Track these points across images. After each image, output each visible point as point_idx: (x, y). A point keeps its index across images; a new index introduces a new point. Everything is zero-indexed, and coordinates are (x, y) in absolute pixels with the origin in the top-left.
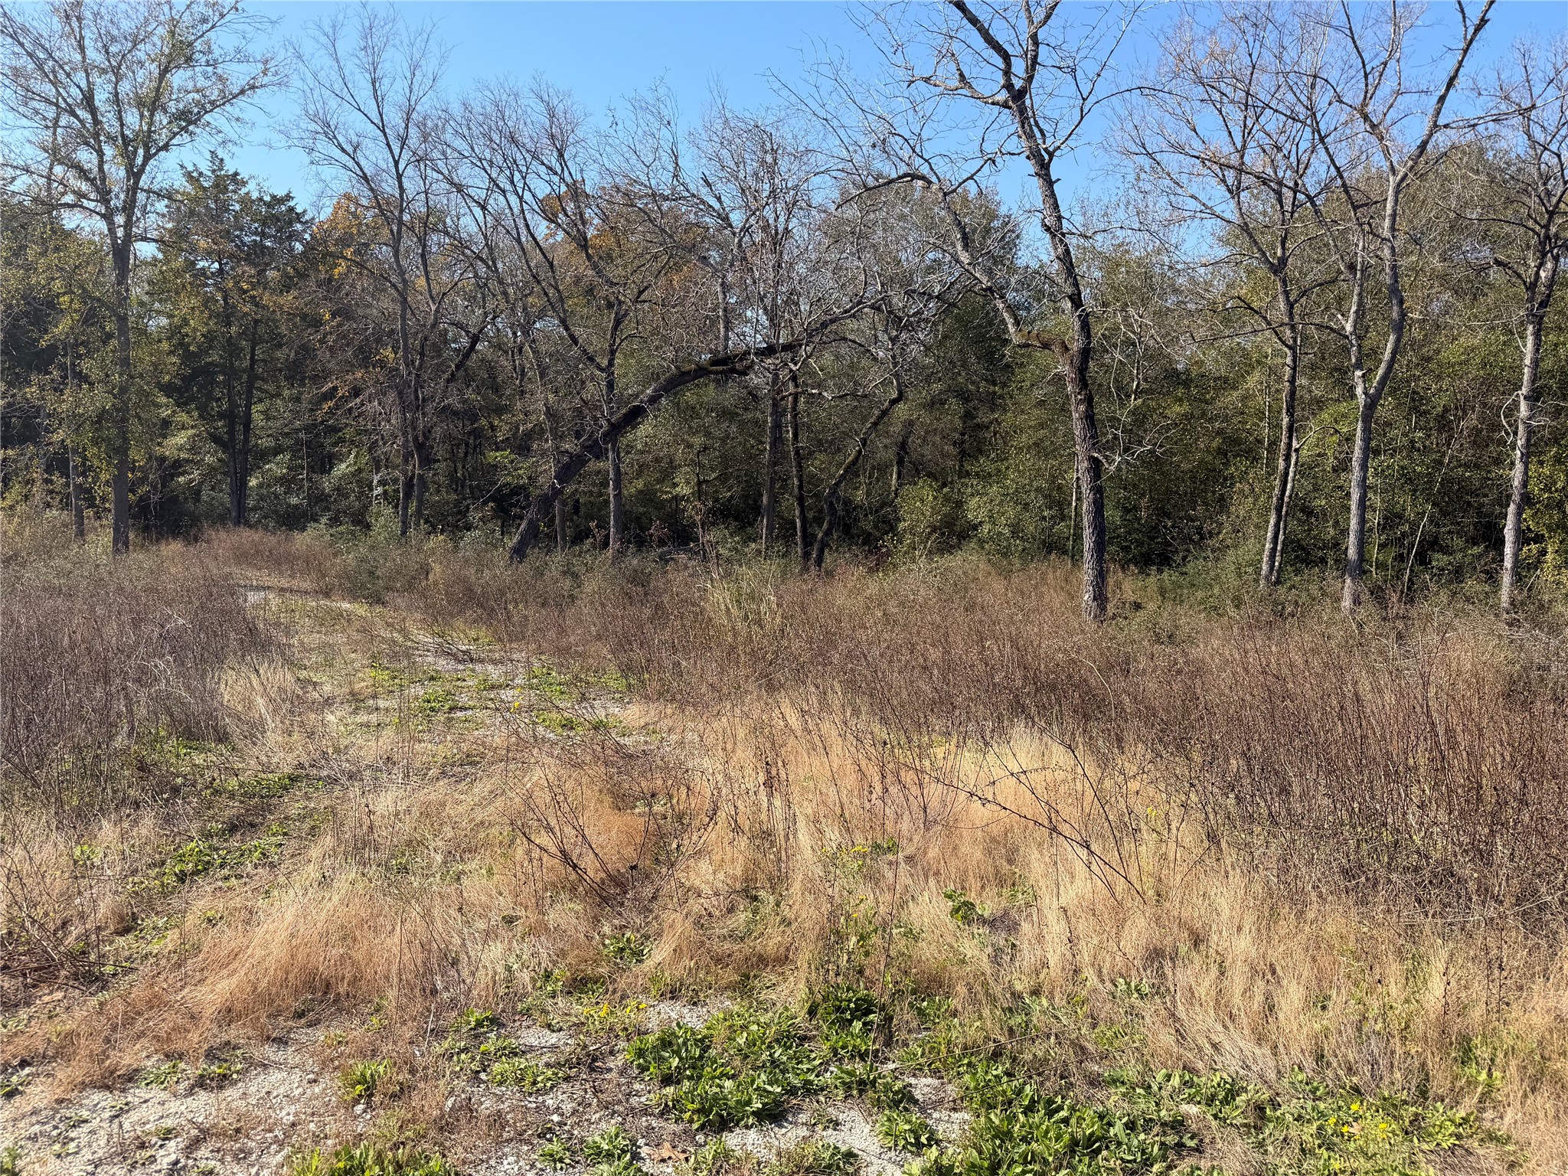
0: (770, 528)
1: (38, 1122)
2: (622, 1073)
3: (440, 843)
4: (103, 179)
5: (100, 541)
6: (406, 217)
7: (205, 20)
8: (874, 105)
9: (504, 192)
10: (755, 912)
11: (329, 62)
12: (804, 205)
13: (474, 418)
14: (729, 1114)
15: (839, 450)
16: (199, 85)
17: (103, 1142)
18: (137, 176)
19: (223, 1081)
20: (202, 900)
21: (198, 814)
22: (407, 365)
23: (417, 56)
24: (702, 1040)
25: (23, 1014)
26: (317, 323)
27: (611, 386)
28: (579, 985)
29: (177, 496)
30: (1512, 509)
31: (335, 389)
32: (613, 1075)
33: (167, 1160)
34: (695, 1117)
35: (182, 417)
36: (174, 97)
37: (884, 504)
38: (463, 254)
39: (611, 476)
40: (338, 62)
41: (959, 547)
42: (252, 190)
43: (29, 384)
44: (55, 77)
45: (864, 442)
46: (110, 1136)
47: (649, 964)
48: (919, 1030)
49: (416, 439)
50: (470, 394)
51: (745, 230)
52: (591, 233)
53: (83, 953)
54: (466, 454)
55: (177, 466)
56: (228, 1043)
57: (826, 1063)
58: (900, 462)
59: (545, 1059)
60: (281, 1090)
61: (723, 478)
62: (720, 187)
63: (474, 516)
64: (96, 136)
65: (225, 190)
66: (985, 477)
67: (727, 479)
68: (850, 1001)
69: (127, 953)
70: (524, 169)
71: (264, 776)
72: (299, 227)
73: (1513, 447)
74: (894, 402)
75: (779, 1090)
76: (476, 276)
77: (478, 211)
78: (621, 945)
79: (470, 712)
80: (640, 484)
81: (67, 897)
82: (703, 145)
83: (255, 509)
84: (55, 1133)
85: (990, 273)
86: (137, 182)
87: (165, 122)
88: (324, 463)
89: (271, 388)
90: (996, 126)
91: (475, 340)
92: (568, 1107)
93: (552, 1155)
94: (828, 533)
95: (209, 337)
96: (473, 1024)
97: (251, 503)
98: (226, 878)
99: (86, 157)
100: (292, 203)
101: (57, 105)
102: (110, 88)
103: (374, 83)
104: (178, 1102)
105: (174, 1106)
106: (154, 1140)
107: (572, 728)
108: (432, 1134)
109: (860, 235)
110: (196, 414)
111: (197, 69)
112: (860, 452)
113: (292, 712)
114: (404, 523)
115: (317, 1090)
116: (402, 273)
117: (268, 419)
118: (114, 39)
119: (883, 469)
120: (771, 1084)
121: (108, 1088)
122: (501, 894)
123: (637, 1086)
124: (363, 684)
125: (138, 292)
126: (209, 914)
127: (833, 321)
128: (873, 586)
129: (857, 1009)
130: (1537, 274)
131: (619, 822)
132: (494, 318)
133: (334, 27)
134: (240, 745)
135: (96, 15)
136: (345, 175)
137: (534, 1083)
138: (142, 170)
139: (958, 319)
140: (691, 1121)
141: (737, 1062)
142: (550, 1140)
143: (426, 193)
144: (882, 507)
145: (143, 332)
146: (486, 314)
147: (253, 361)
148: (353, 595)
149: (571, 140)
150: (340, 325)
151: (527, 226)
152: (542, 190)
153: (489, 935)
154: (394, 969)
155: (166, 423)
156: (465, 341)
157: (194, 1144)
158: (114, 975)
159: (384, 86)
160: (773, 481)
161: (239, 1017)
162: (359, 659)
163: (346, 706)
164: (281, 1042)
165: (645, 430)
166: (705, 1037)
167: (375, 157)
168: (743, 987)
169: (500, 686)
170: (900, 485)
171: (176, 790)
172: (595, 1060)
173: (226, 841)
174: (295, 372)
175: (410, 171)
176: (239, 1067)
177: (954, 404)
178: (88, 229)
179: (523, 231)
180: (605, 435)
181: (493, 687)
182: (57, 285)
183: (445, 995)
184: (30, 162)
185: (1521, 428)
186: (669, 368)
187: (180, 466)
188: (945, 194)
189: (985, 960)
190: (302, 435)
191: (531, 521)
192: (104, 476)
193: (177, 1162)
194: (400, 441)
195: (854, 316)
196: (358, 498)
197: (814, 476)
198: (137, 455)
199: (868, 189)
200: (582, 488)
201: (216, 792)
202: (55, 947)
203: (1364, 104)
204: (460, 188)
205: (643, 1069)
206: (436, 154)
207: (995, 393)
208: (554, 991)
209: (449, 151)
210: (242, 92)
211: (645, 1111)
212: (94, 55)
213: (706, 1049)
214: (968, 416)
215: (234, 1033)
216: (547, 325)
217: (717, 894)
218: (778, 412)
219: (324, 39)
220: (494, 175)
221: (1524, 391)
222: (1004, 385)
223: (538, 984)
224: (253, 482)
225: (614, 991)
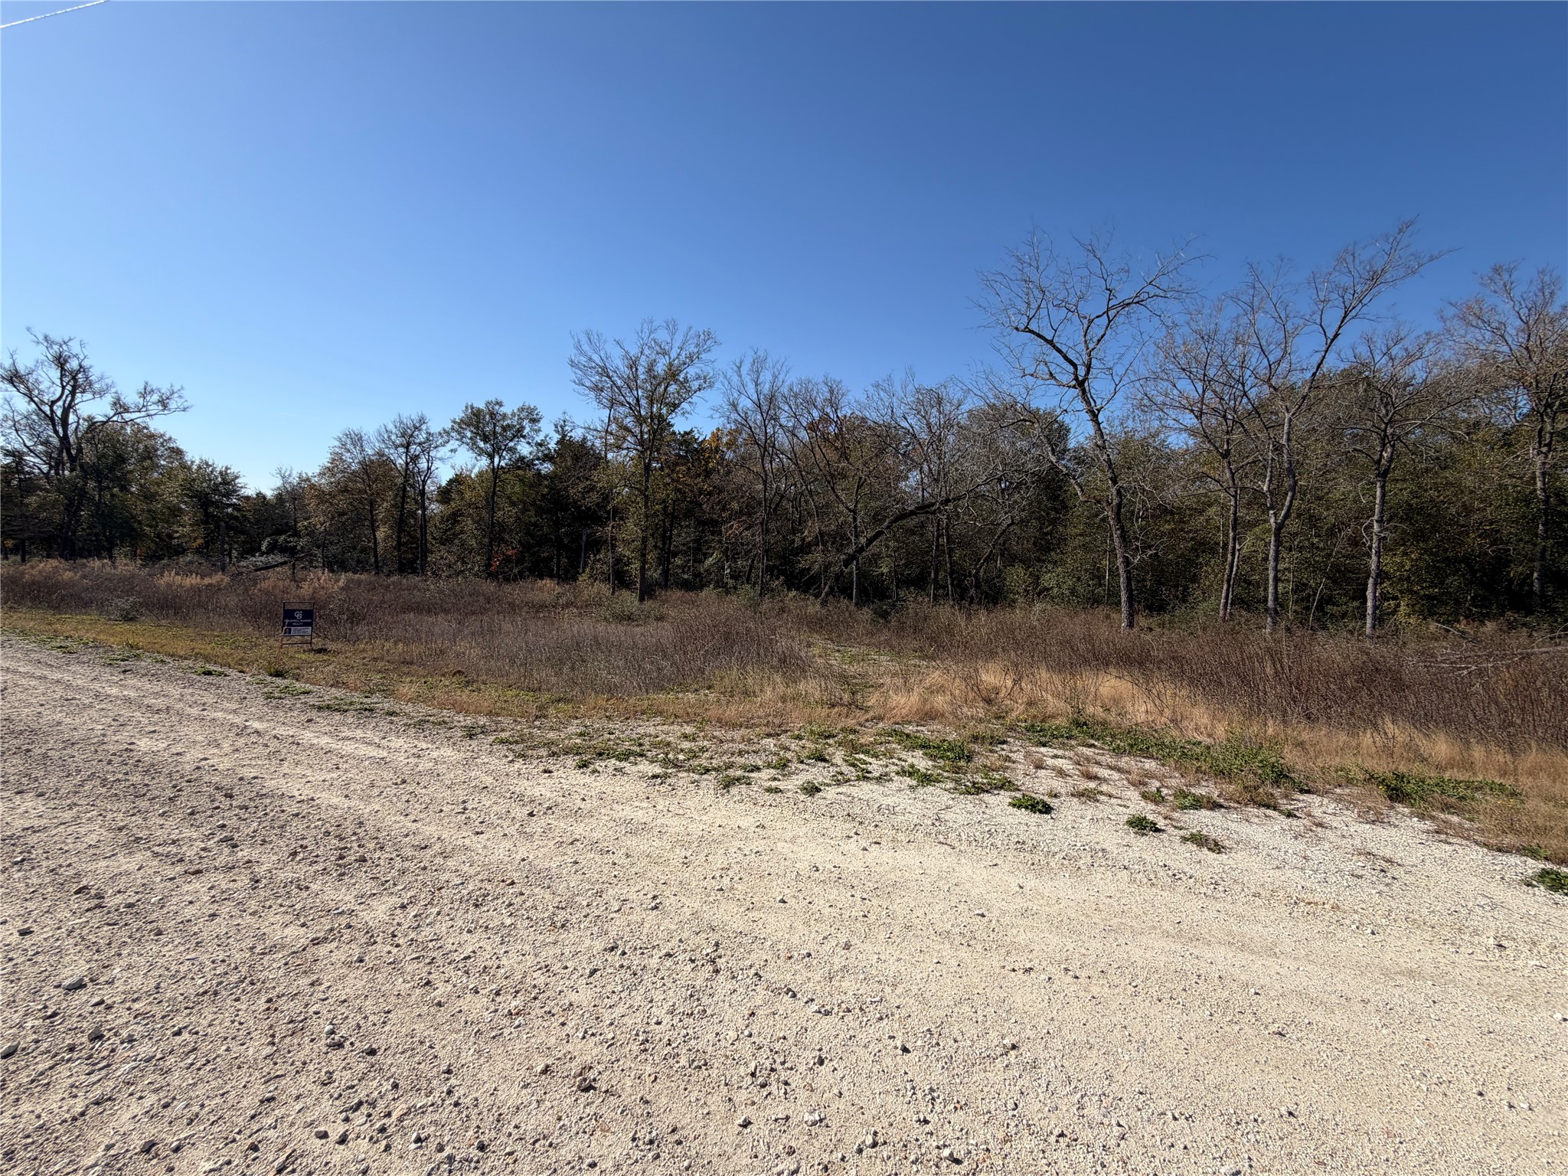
27: (855, 519)
30: (1371, 581)
40: (741, 377)
58: (1003, 553)
66: (1054, 563)
72: (695, 445)
73: (1370, 548)
74: (1009, 525)
88: (702, 558)
100: (693, 434)
103: (757, 386)
117: (677, 537)
130: (1381, 455)
133: (740, 363)
147: (674, 509)
159: (761, 386)
160: (937, 565)
170: (1003, 567)
185: (1375, 537)
190: (691, 544)
196: (716, 575)
203: (1269, 379)
221: (1376, 517)
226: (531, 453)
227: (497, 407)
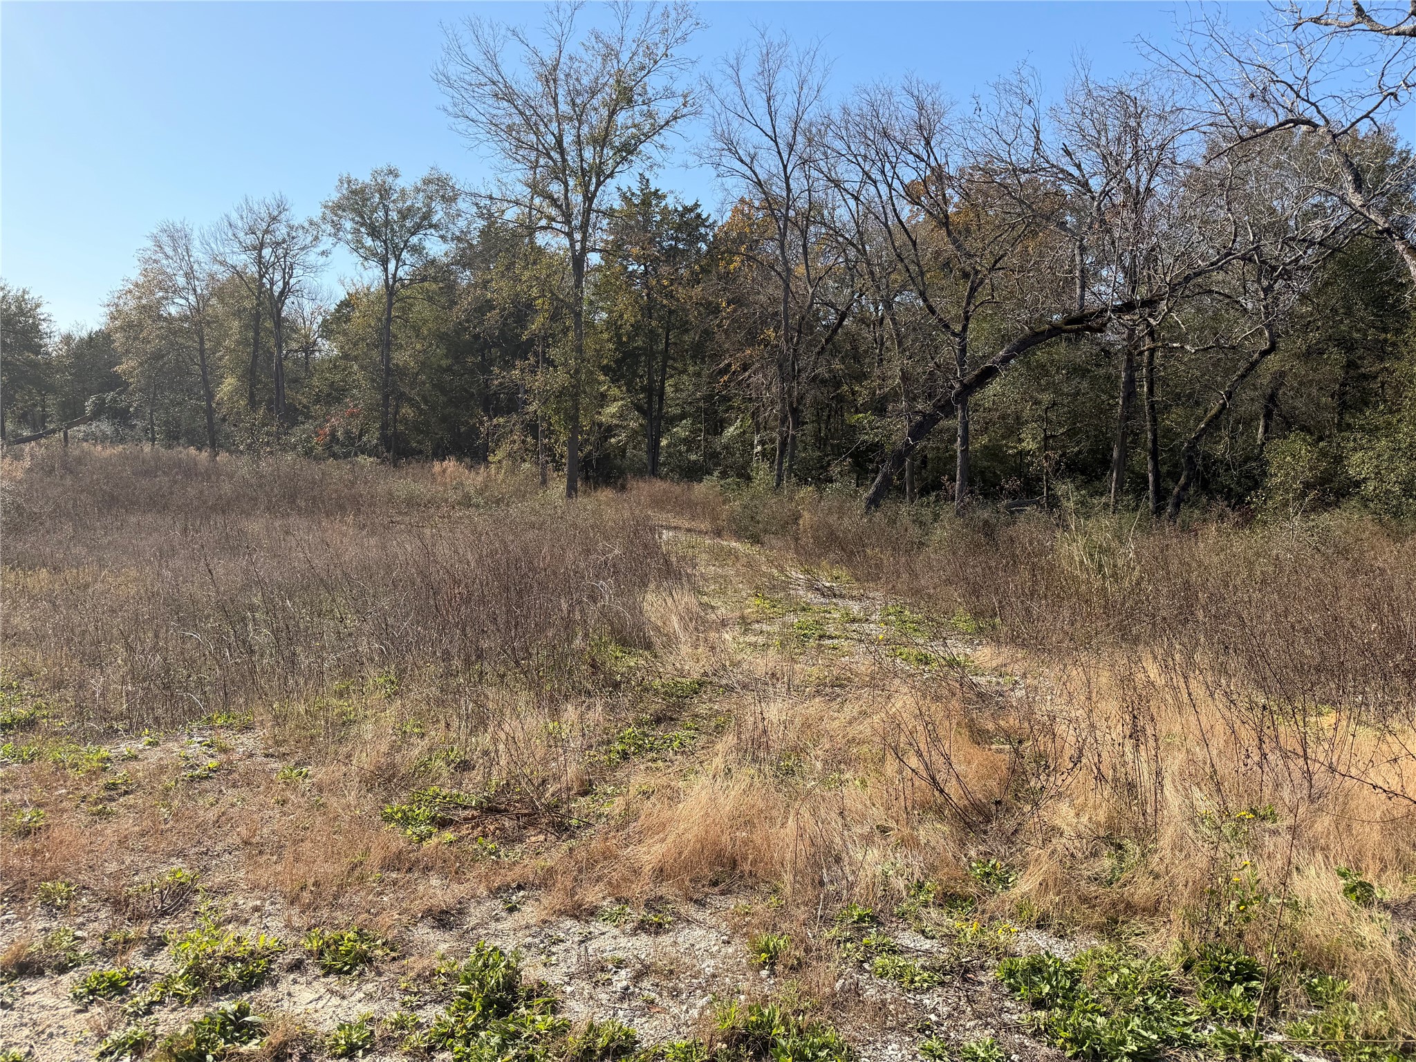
0: (1120, 482)
1: (530, 935)
2: (994, 988)
3: (820, 753)
4: (568, 205)
5: (558, 487)
6: (792, 213)
7: (643, 68)
8: (1253, 56)
9: (875, 182)
10: (1121, 859)
11: (733, 88)
12: (1168, 162)
13: (838, 385)
14: (1102, 1050)
15: (1197, 404)
16: (636, 122)
17: (574, 960)
18: (591, 200)
19: (658, 929)
20: (639, 777)
21: (633, 705)
22: (787, 342)
23: (805, 71)
24: (1072, 972)
25: (518, 848)
26: (716, 310)
27: (963, 351)
28: (949, 900)
29: (609, 454)
31: (729, 365)
32: (986, 988)
33: (619, 985)
34: (1068, 1046)
35: (615, 391)
36: (618, 133)
37: (1247, 459)
38: (837, 241)
39: (960, 432)
40: (740, 88)
41: (1336, 504)
42: (670, 202)
43: (514, 367)
44: (538, 129)
45: (1229, 395)
46: (579, 956)
47: (1015, 892)
48: (1309, 1007)
49: (791, 404)
50: (837, 365)
51: (1105, 193)
52: (951, 210)
53: (557, 806)
54: (829, 417)
55: (609, 431)
56: (661, 898)
57: (1204, 1021)
58: (1268, 416)
59: (921, 961)
60: (703, 945)
61: (1072, 433)
62: (1080, 155)
63: (835, 470)
64: (564, 174)
65: (650, 205)
66: (1373, 431)
67: (1076, 434)
68: (1230, 963)
69: (586, 811)
70: (894, 160)
71: (679, 680)
72: (703, 230)
74: (1265, 353)
75: (1155, 1037)
76: (847, 260)
77: (852, 203)
78: (987, 870)
79: (836, 641)
80: (984, 440)
81: (545, 762)
82: (1065, 118)
83: (664, 464)
84: (541, 946)
85: (1386, 212)
86: (590, 205)
87: (611, 154)
88: (717, 427)
89: (679, 365)
90: (1400, 57)
91: (843, 317)
92: (944, 1010)
93: (931, 1051)
94: (1185, 488)
95: (637, 327)
96: (856, 918)
97: (662, 459)
98: (655, 761)
99: (556, 188)
100: (699, 211)
101: (537, 150)
102: (574, 132)
103: (769, 100)
104: (626, 940)
105: (623, 941)
106: (610, 966)
107: (927, 664)
108: (827, 1008)
109: (1229, 187)
110: (624, 388)
111: (636, 108)
112: (1224, 405)
113: (696, 629)
114: (779, 476)
115: (730, 950)
116: (786, 262)
117: (676, 391)
118: (579, 93)
119: (1249, 422)
120: (1146, 1030)
121: (577, 918)
122: (874, 805)
123: (1008, 1004)
124: (749, 610)
125: (588, 293)
126: (644, 788)
127: (1197, 275)
128: (1240, 544)
129: (1238, 972)
131: (979, 756)
132: (861, 296)
133: (737, 59)
134: (660, 653)
135: (568, 75)
136: (743, 183)
137: (912, 982)
138: (594, 195)
139: (1344, 264)
140: (1063, 1048)
141: (1108, 1000)
142: (929, 1037)
143: (809, 190)
144: (1245, 462)
145: (591, 325)
146: (853, 293)
147: (667, 344)
148: (739, 534)
149: (937, 128)
150: (735, 311)
151: (895, 210)
152: (908, 175)
153: (868, 840)
154: (788, 856)
155: (603, 396)
156: (832, 318)
157: (638, 977)
158: (578, 827)
159: (776, 104)
160: (1125, 435)
161: (669, 877)
162: (746, 590)
163: (737, 627)
164: (701, 904)
165: (994, 388)
166: (1074, 971)
167: (768, 164)
168: (1109, 929)
169: (861, 620)
170: (1267, 439)
171: (616, 685)
172: (967, 971)
173: (653, 729)
174: (698, 352)
175: (797, 173)
176: (670, 919)
177: (1336, 355)
178: (556, 246)
179: (890, 215)
180: (957, 395)
181: (854, 621)
182: (535, 292)
183: (831, 888)
184: (519, 197)
186: (1022, 329)
187: (611, 431)
188: (1334, 136)
189: (1389, 946)
190: (701, 404)
191: (885, 476)
192: (563, 438)
193: (627, 988)
194: (778, 407)
195: (1221, 268)
196: (742, 456)
197: (1169, 430)
198: (585, 423)
199: (1242, 139)
200: (931, 444)
201: (646, 690)
202: (539, 798)
204: (837, 184)
205: (1014, 989)
206: (819, 155)
207: (1386, 340)
208: (926, 902)
209: (829, 151)
210: (667, 123)
211: (1018, 1029)
212: (564, 108)
213: (1075, 982)
214: (1351, 365)
215: (666, 890)
216: (908, 298)
217: (1079, 836)
218: (1132, 367)
219: (730, 71)
220: (867, 168)
222: (1398, 332)
223: (912, 892)
224: (664, 443)
225: (983, 912)
226: (446, 254)
227: (390, 179)
